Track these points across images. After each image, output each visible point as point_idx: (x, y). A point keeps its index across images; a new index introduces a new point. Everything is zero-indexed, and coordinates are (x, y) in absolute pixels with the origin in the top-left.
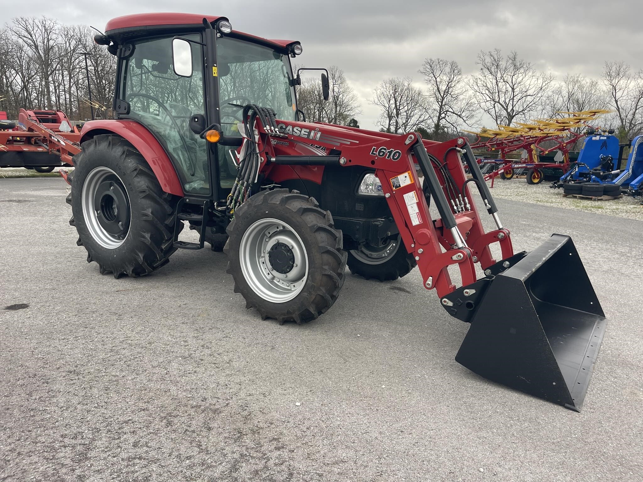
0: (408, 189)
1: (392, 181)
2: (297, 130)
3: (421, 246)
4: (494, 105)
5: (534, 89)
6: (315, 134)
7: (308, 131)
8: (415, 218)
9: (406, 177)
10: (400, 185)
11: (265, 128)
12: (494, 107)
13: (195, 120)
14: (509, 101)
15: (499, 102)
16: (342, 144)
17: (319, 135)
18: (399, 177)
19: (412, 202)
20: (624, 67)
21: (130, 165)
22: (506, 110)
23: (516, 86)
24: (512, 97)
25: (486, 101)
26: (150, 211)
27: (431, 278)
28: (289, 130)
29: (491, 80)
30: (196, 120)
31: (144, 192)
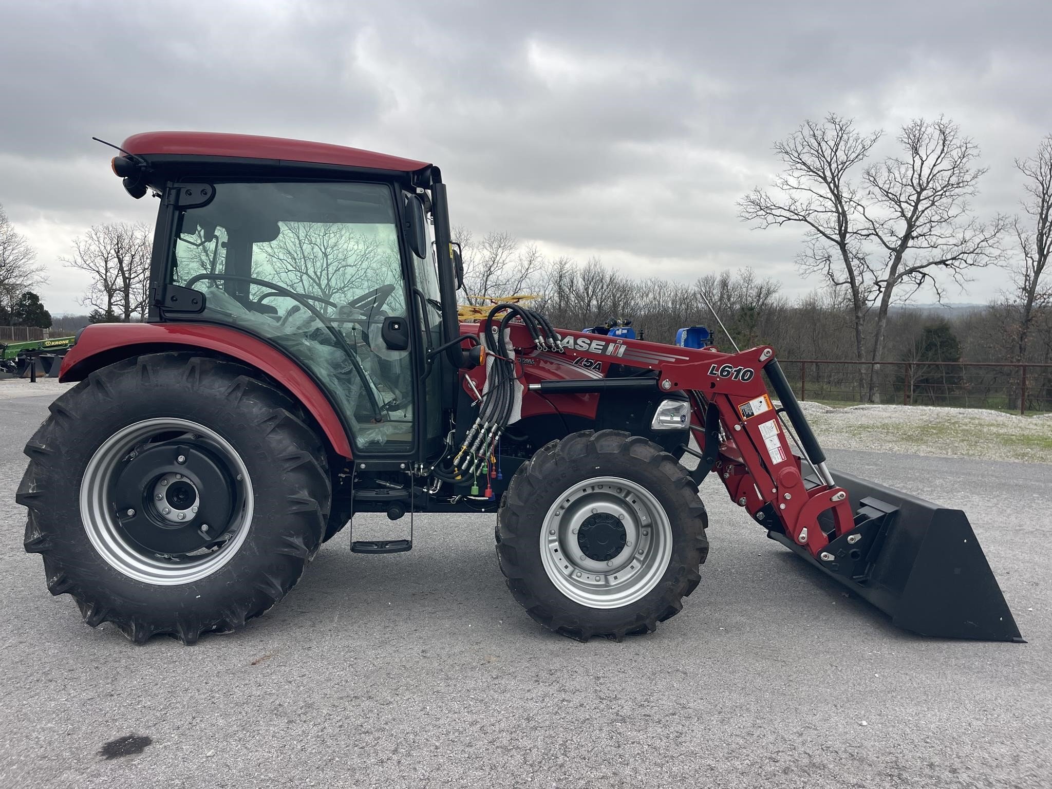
0: (764, 418)
1: (741, 408)
2: (583, 342)
3: (787, 489)
4: (301, 277)
5: (354, 257)
6: (616, 349)
7: (604, 343)
8: (776, 454)
9: (761, 402)
10: (753, 413)
11: (537, 341)
12: (302, 280)
13: (393, 327)
14: (321, 273)
15: (307, 273)
16: (661, 362)
17: (622, 349)
18: (751, 402)
19: (771, 434)
20: (465, 233)
21: (255, 410)
22: (319, 285)
23: (328, 250)
24: (325, 265)
25: (287, 271)
26: (306, 493)
27: (804, 529)
28: (568, 343)
29: (293, 240)
30: (396, 326)
31: (298, 458)
